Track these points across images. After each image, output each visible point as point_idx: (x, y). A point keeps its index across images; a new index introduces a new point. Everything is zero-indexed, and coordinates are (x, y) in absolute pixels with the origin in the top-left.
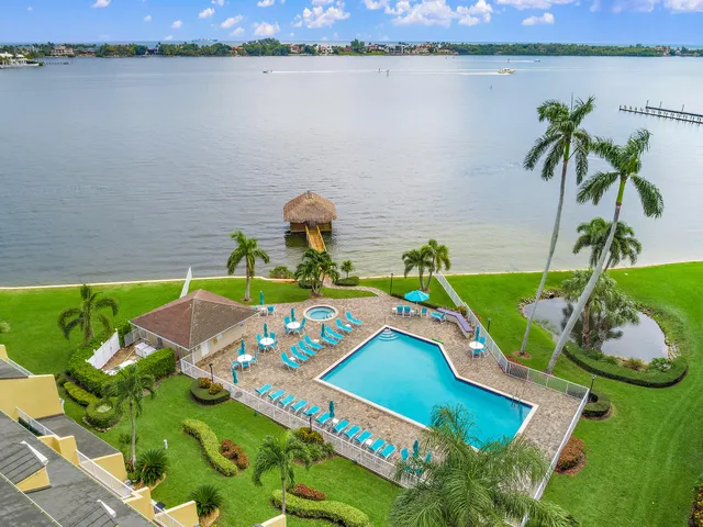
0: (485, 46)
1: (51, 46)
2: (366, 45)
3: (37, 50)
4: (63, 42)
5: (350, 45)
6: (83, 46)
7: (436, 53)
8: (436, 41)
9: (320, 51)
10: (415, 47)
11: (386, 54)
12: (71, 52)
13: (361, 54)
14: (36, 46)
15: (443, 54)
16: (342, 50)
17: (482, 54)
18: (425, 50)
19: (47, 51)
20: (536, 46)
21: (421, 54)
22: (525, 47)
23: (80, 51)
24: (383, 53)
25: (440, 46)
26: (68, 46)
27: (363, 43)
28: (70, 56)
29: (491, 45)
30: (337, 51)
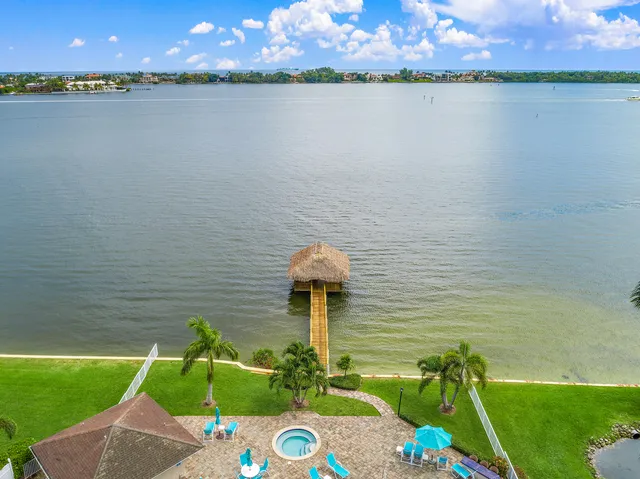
0: (530, 74)
1: (141, 74)
2: (414, 73)
3: (129, 78)
4: (150, 71)
5: (399, 73)
6: (165, 74)
7: (482, 81)
8: (481, 69)
9: (371, 79)
10: (461, 75)
11: (433, 81)
12: (156, 79)
13: (409, 81)
14: (129, 74)
15: (488, 81)
16: (391, 78)
17: (527, 81)
18: (470, 78)
19: (136, 78)
20: (582, 74)
21: (466, 81)
22: (571, 75)
23: (164, 78)
24: (430, 81)
25: (485, 74)
26: (154, 75)
27: (411, 72)
28: (155, 83)
29: (536, 73)
30: (386, 79)
